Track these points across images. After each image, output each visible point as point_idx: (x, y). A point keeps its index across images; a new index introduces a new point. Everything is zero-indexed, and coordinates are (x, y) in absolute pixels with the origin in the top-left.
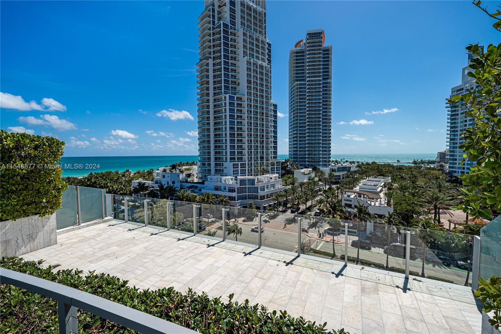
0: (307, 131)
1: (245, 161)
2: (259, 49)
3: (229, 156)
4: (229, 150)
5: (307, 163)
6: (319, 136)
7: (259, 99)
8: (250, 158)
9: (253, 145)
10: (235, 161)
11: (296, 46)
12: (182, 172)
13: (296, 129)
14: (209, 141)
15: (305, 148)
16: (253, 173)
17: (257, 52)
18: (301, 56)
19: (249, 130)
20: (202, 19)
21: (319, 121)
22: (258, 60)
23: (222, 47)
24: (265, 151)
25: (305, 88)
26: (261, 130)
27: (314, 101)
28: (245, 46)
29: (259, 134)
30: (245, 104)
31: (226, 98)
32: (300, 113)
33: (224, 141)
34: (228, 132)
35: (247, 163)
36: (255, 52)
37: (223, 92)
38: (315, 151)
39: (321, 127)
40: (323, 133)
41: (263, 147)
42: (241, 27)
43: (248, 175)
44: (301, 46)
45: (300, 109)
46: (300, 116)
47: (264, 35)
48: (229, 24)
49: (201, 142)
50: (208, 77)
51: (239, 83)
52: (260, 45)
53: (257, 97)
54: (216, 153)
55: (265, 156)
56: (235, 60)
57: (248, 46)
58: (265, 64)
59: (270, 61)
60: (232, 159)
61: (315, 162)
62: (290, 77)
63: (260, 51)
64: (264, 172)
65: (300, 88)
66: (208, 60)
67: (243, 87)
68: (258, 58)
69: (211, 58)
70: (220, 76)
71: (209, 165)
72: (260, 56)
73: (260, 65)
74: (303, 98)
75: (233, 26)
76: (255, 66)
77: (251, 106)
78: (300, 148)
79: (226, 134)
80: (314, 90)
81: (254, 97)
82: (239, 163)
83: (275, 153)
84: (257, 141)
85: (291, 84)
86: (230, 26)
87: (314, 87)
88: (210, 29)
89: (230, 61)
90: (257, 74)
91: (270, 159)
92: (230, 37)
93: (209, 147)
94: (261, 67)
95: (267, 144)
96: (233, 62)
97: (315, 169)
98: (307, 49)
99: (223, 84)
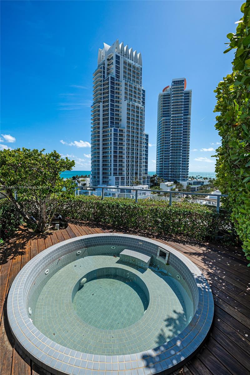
0: (171, 154)
1: (124, 176)
2: (136, 94)
3: (112, 172)
4: (112, 168)
5: (170, 178)
6: (180, 158)
7: (135, 131)
8: (127, 173)
9: (130, 164)
10: (117, 176)
11: (163, 91)
12: (79, 182)
13: (162, 152)
14: (99, 161)
15: (169, 167)
16: (130, 184)
17: (135, 97)
18: (167, 98)
19: (128, 153)
20: (96, 75)
21: (180, 147)
22: (135, 103)
23: (110, 94)
24: (139, 168)
25: (170, 122)
26: (136, 153)
27: (176, 132)
28: (126, 93)
29: (135, 156)
30: (125, 134)
31: (111, 130)
32: (166, 141)
33: (109, 161)
34: (113, 155)
35: (125, 177)
36: (133, 96)
37: (109, 126)
38: (176, 169)
39: (181, 151)
40: (183, 156)
41: (137, 165)
42: (124, 79)
43: (126, 186)
44: (168, 90)
45: (166, 138)
46: (165, 143)
47: (140, 84)
48: (115, 77)
49: (93, 161)
50: (99, 115)
51: (121, 119)
52: (137, 91)
53: (134, 130)
54: (103, 169)
55: (138, 172)
56: (119, 103)
57: (128, 92)
58: (140, 106)
59: (144, 103)
60: (115, 174)
61: (176, 177)
62: (158, 114)
63: (137, 96)
64: (138, 183)
65: (166, 122)
66: (99, 103)
67: (124, 122)
68: (135, 101)
69: (101, 102)
70: (107, 114)
71: (99, 177)
72: (137, 100)
73: (136, 107)
74: (168, 130)
75: (118, 79)
76: (133, 107)
77: (129, 136)
78: (165, 166)
79: (111, 156)
80: (176, 124)
81: (131, 129)
82: (120, 177)
83: (146, 170)
84: (133, 161)
85: (159, 119)
86: (116, 79)
87: (176, 121)
88: (101, 81)
89: (115, 104)
90: (134, 113)
91: (142, 174)
92: (115, 87)
93: (99, 165)
94: (138, 107)
95: (141, 163)
96: (117, 104)
97: (176, 182)
98: (172, 93)
99: (110, 121)
